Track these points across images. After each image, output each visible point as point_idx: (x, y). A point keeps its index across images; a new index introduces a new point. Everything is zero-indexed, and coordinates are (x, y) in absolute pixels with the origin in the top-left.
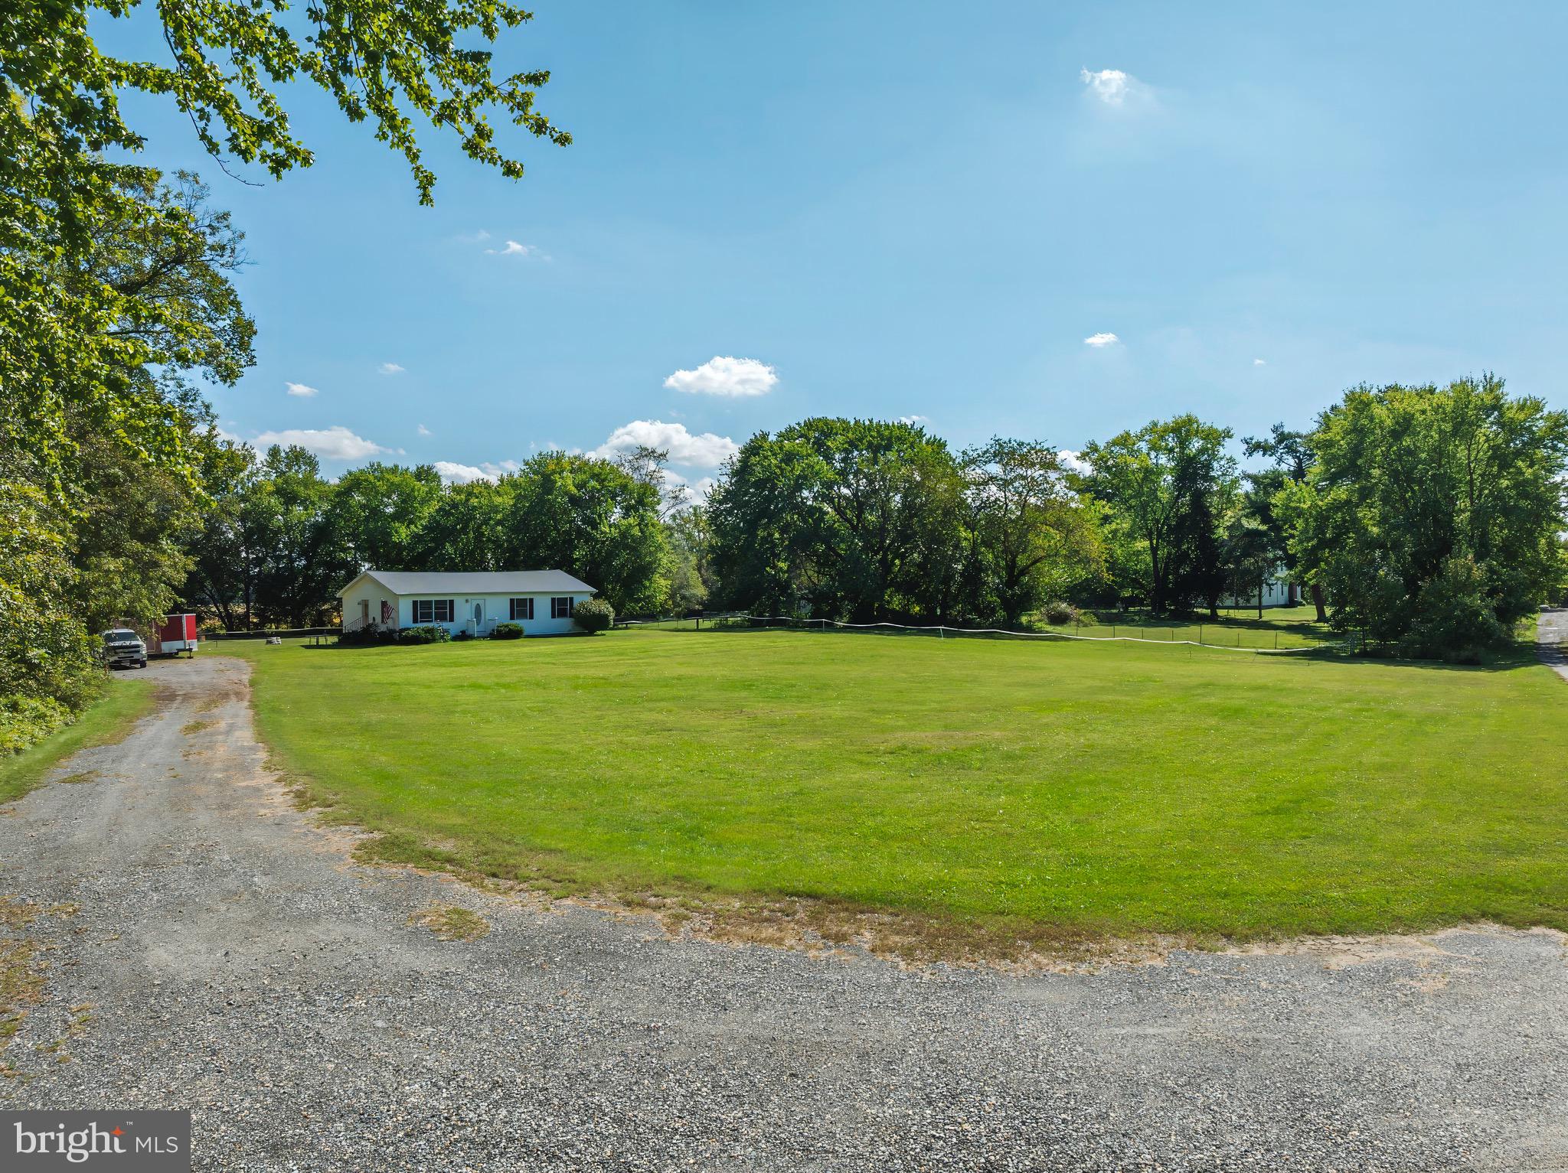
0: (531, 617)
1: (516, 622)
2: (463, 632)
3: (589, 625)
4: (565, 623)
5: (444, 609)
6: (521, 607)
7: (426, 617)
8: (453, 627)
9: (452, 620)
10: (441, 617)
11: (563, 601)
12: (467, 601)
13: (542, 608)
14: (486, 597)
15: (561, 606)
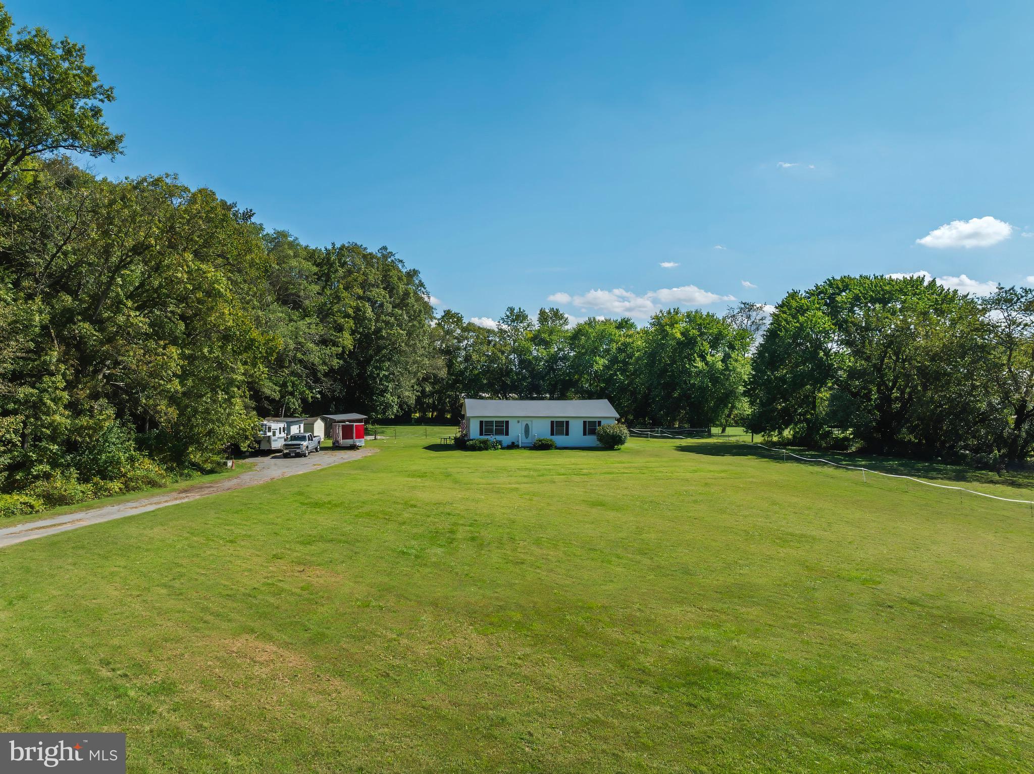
0: (567, 434)
1: (553, 438)
2: (513, 443)
3: (610, 442)
4: (592, 440)
5: (502, 427)
6: (560, 427)
7: (489, 432)
8: (506, 440)
9: (507, 434)
10: (499, 432)
11: (592, 424)
12: (518, 422)
13: (576, 428)
14: (535, 420)
15: (590, 427)
